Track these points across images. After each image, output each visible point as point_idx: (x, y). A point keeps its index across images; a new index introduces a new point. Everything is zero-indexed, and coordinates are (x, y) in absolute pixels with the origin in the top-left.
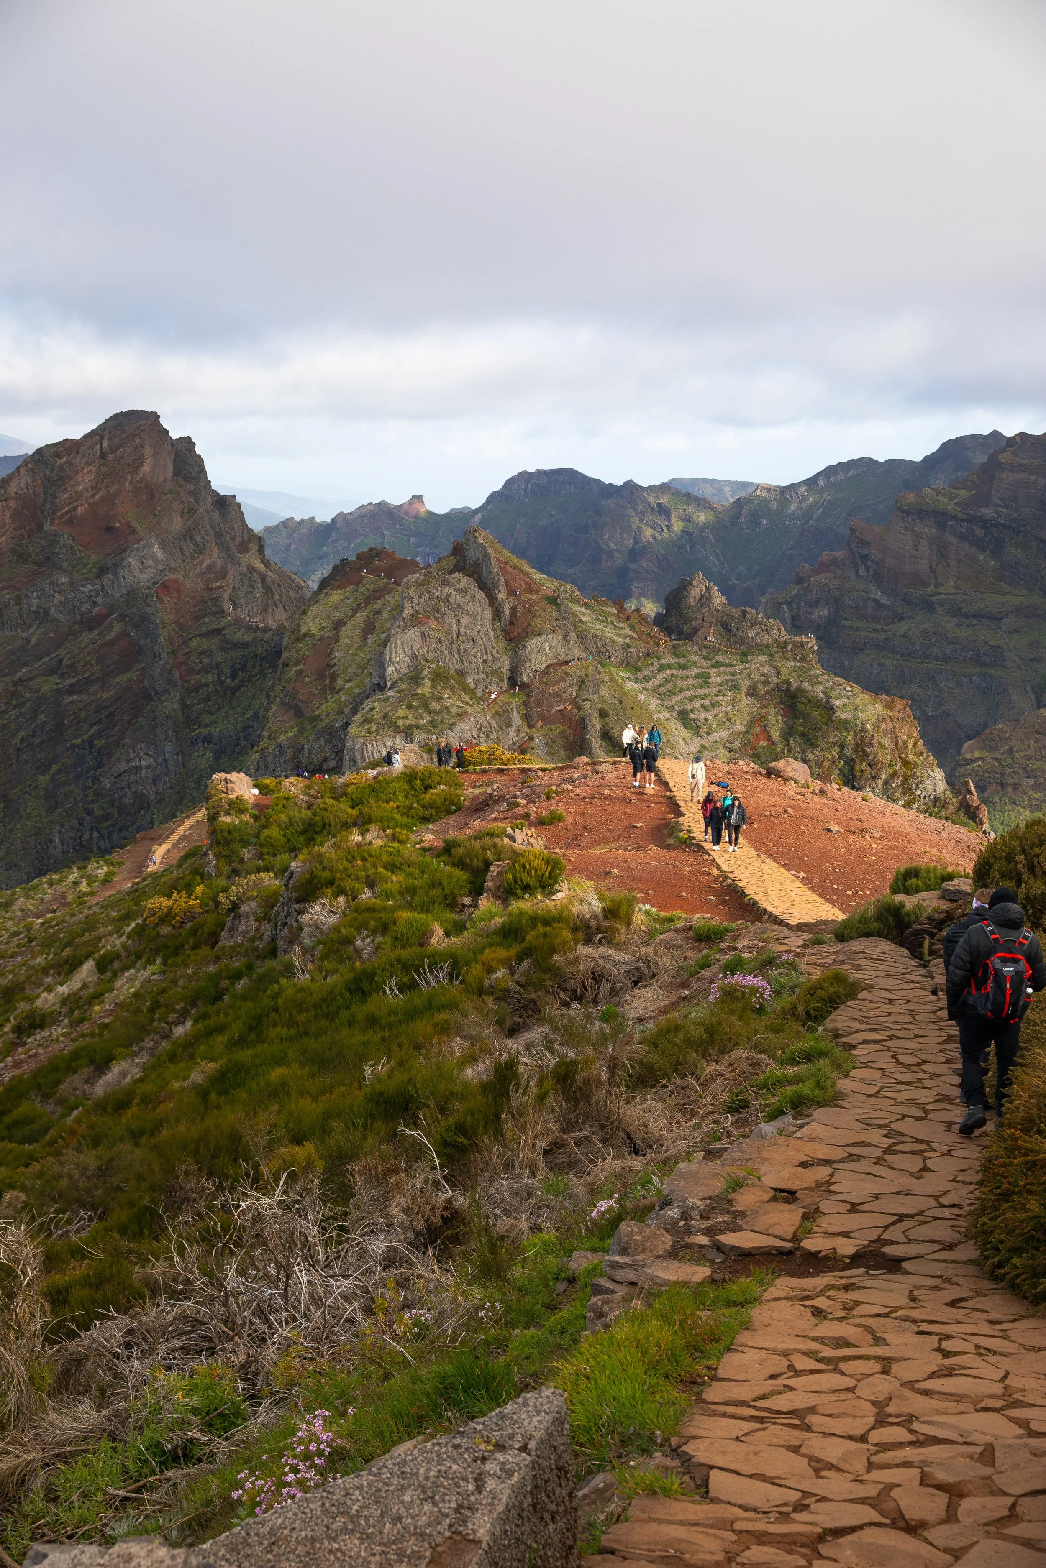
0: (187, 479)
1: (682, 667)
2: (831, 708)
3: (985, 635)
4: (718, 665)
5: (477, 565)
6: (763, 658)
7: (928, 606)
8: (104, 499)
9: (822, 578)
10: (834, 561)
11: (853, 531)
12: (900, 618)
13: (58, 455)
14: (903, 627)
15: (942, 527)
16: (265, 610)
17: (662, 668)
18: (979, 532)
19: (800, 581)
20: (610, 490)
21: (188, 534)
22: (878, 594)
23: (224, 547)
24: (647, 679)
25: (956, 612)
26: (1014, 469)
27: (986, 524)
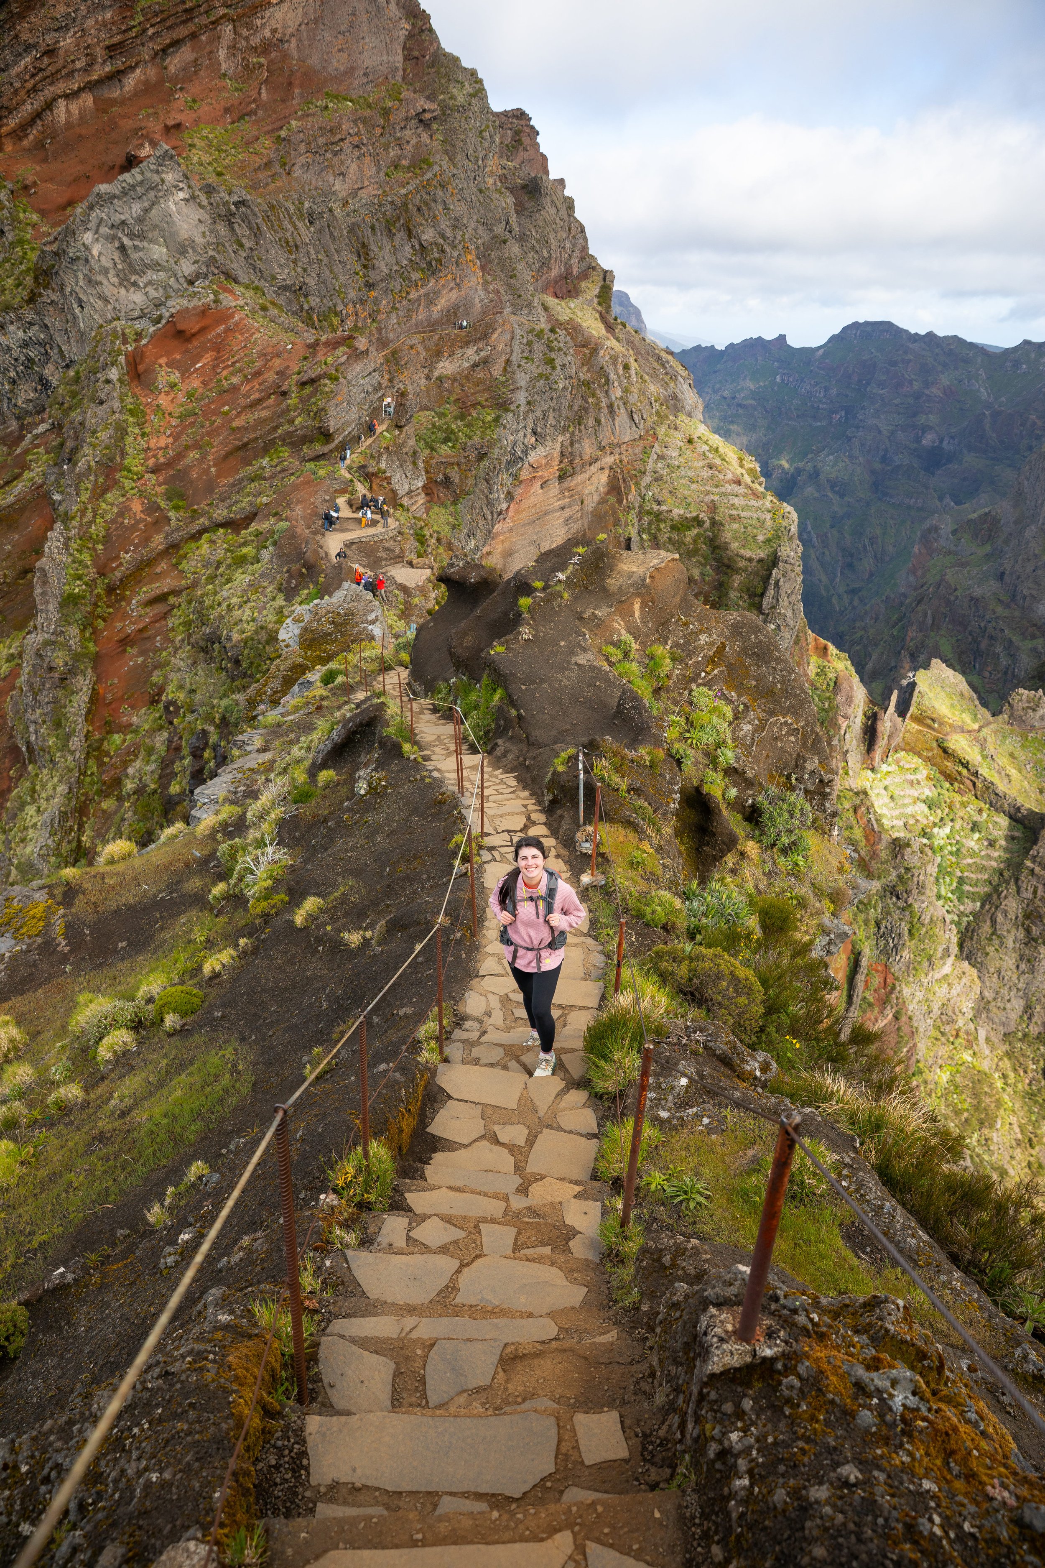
16: (579, 420)
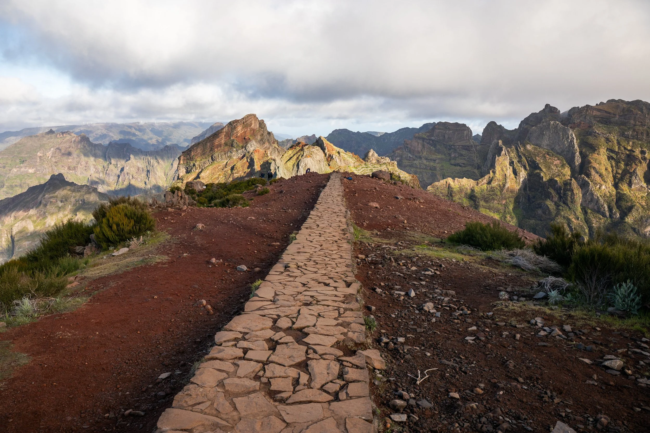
0: (262, 128)
1: (367, 168)
2: (400, 177)
3: (432, 164)
4: (375, 167)
5: (321, 144)
6: (385, 166)
7: (420, 158)
8: (244, 132)
9: (398, 151)
10: (401, 148)
11: (405, 141)
12: (414, 160)
13: (234, 123)
14: (415, 162)
15: (423, 141)
17: (362, 168)
18: (431, 142)
19: (393, 152)
20: (354, 133)
21: (262, 140)
22: (409, 155)
23: (269, 142)
24: (359, 170)
25: (426, 159)
26: (438, 129)
27: (433, 141)
